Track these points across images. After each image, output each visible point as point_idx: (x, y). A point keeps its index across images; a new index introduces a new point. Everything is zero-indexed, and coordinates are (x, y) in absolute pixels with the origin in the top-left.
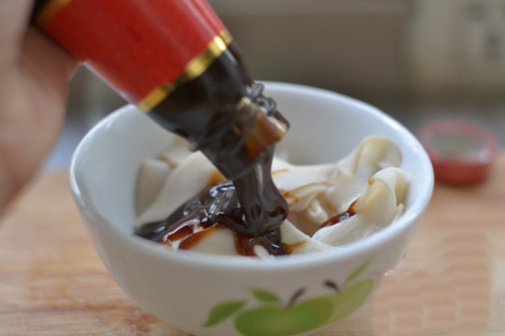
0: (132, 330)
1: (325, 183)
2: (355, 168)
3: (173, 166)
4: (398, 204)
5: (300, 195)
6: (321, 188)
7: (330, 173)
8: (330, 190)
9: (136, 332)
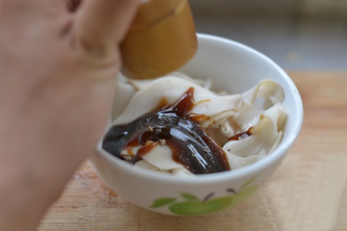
0: (106, 194)
1: (233, 110)
2: (254, 99)
3: (137, 90)
4: (278, 131)
5: (217, 119)
6: (231, 113)
7: (238, 101)
8: (237, 115)
9: (108, 196)
